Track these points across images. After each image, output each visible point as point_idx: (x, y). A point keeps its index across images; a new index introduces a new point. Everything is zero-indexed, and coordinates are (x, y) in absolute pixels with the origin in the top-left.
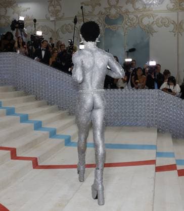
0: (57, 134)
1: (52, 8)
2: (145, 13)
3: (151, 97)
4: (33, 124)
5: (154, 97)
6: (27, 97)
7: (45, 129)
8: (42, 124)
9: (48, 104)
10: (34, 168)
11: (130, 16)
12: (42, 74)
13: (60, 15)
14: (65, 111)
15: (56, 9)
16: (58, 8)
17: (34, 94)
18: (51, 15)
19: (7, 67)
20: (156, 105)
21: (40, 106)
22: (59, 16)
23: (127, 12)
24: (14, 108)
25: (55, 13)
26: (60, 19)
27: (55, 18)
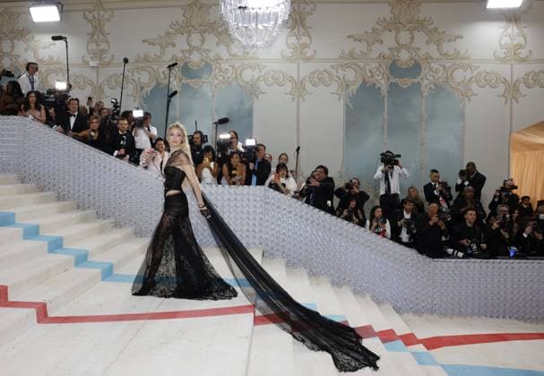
0: (89, 259)
1: (93, 46)
2: (247, 62)
3: (252, 198)
4: (46, 243)
5: (258, 199)
6: (42, 194)
7: (68, 252)
8: (64, 242)
9: (78, 208)
10: (39, 321)
11: (223, 66)
12: (69, 156)
13: (107, 58)
14: (108, 221)
15: (100, 47)
16: (103, 46)
17: (54, 190)
18: (92, 58)
19: (9, 142)
20: (261, 212)
21: (63, 211)
22: (106, 60)
23: (218, 59)
24: (14, 215)
25: (99, 54)
26: (108, 64)
27: (97, 62)
